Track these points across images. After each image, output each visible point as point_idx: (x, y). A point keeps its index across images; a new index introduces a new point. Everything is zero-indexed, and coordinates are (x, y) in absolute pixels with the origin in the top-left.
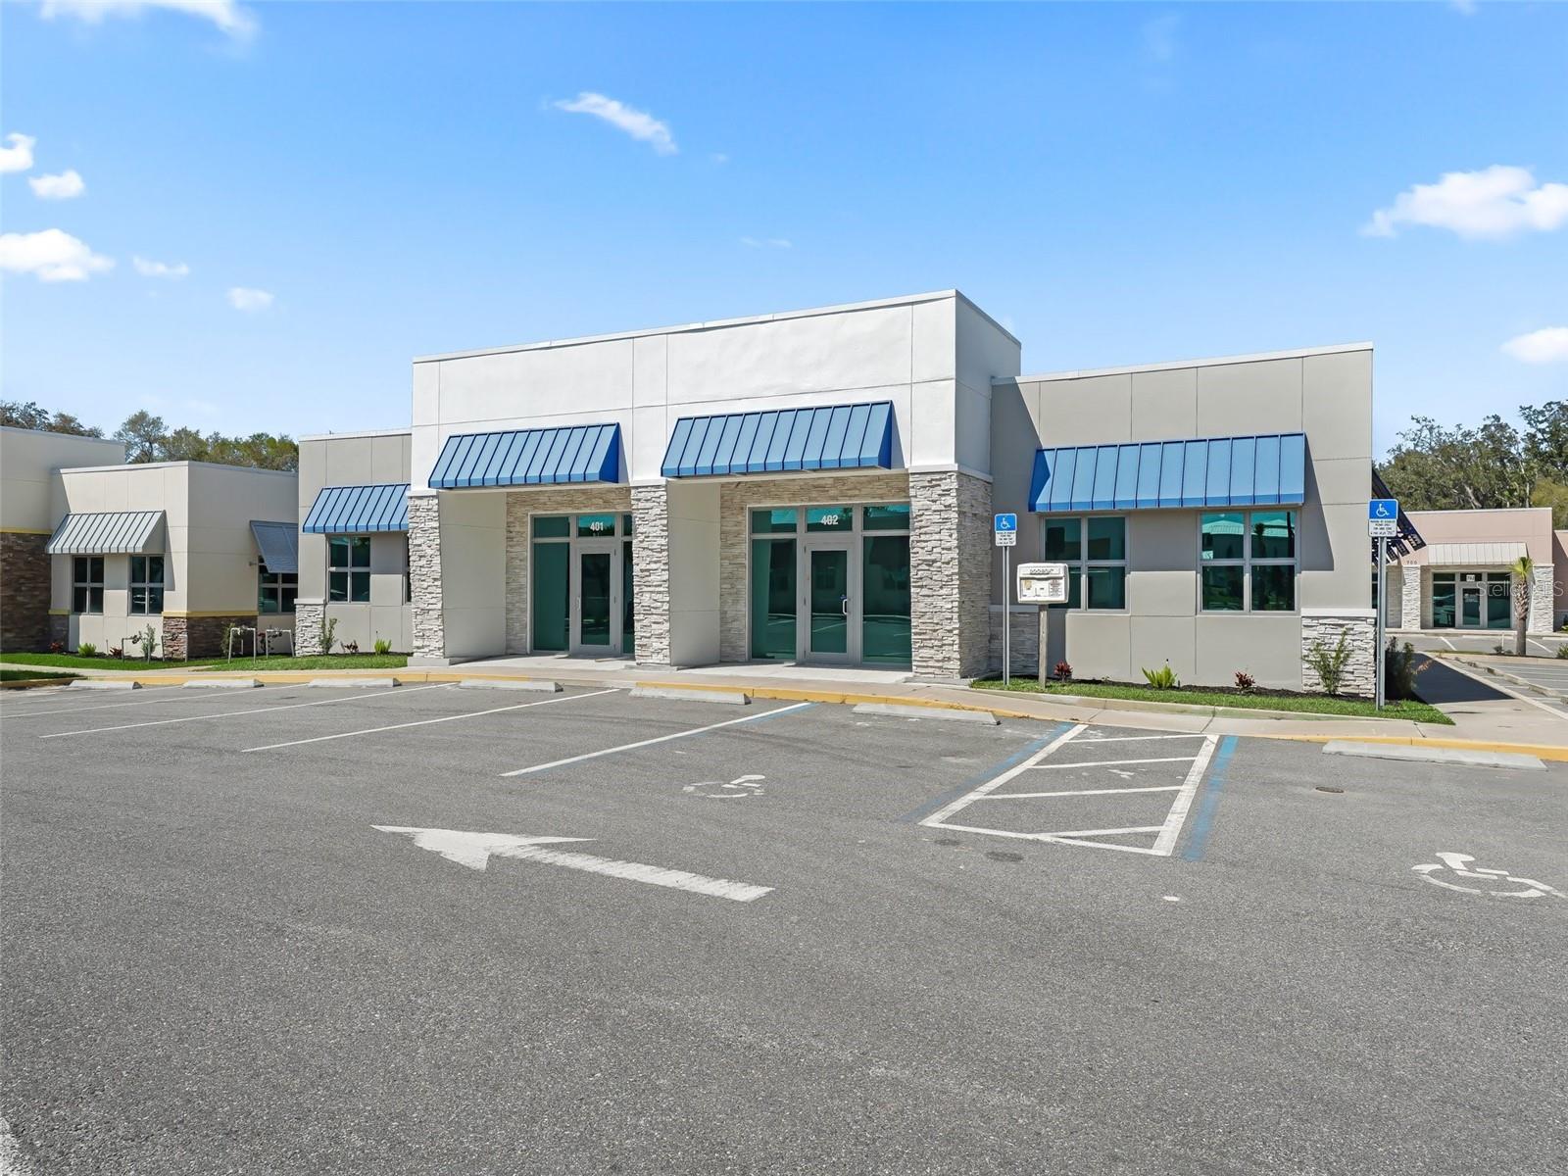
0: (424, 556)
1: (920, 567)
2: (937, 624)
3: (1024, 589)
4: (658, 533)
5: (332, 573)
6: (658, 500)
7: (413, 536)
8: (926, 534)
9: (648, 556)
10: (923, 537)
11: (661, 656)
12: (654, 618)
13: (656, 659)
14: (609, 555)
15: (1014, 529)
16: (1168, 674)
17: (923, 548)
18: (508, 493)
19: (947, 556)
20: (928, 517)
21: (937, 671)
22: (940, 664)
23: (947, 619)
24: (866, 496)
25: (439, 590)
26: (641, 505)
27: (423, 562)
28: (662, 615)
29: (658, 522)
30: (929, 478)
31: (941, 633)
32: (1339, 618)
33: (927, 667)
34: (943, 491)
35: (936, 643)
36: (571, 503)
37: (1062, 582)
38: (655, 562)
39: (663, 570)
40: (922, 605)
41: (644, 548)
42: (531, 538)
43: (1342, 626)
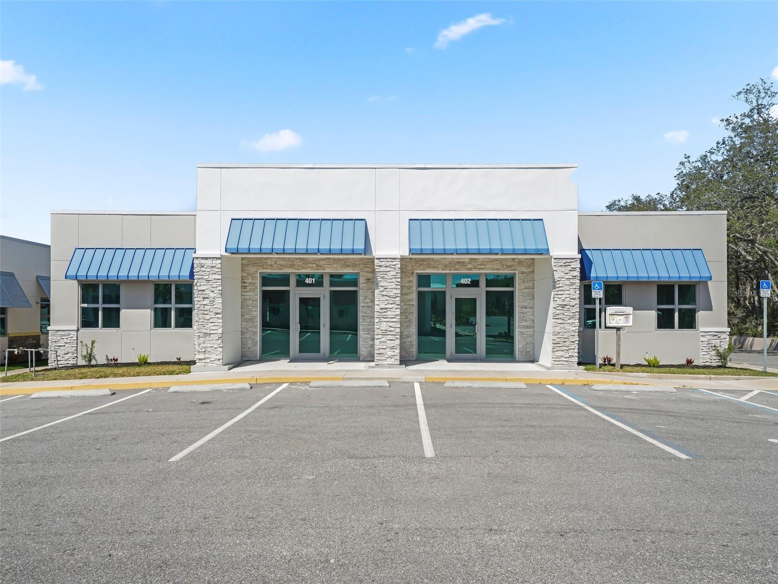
0: (207, 298)
1: (558, 308)
2: (567, 338)
3: (611, 320)
4: (394, 286)
5: (83, 309)
6: (394, 267)
7: (198, 284)
8: (562, 291)
9: (386, 300)
10: (560, 293)
11: (393, 360)
12: (389, 337)
13: (389, 361)
14: (320, 298)
15: (601, 289)
16: (655, 359)
17: (560, 298)
18: (242, 258)
19: (573, 303)
20: (563, 282)
21: (565, 363)
22: (567, 359)
23: (572, 335)
24: (489, 269)
25: (221, 321)
26: (381, 269)
27: (206, 302)
28: (394, 335)
29: (394, 280)
30: (564, 261)
31: (567, 344)
32: (716, 332)
33: (560, 361)
34: (572, 268)
35: (565, 348)
36: (292, 266)
37: (631, 316)
38: (391, 304)
39: (396, 308)
40: (559, 328)
41: (383, 295)
42: (260, 287)
43: (716, 335)
